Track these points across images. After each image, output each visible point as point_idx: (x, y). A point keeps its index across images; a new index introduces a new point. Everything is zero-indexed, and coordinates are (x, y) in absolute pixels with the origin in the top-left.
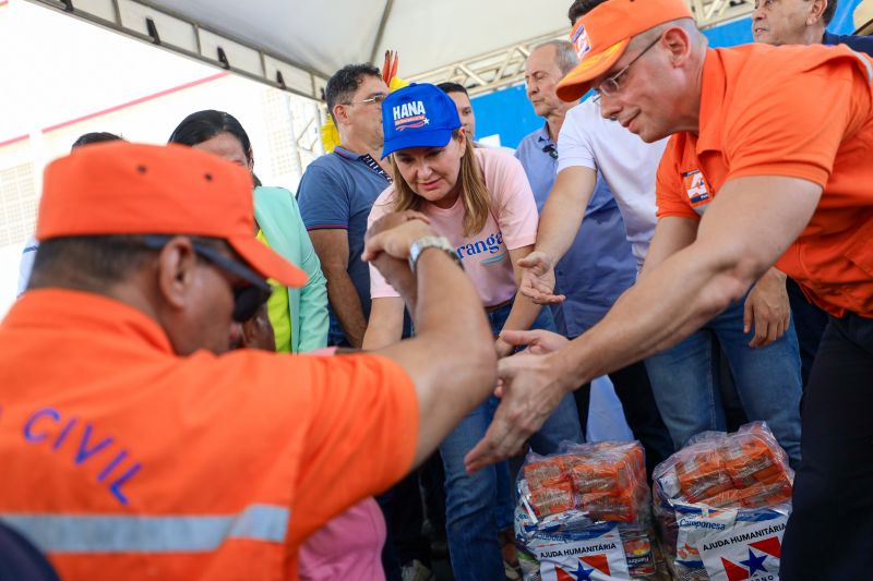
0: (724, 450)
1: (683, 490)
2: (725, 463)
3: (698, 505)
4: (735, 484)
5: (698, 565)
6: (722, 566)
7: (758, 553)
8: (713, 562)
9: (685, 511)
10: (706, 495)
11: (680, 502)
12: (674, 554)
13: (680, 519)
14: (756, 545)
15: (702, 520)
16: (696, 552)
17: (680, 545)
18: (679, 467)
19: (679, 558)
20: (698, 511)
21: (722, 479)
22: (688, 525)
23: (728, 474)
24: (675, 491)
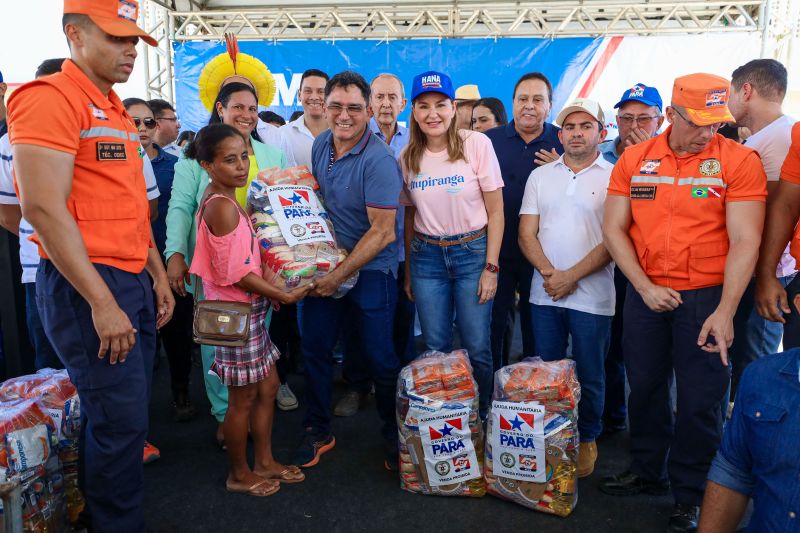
0: (441, 366)
1: (416, 387)
2: (442, 376)
3: (421, 397)
4: (445, 388)
5: (417, 429)
6: (428, 430)
7: (449, 426)
8: (424, 428)
9: (415, 399)
10: (428, 392)
11: (413, 394)
12: (404, 419)
13: (411, 403)
14: (449, 422)
15: (423, 405)
16: (416, 421)
17: (408, 417)
18: (415, 372)
19: (406, 423)
20: (422, 400)
21: (439, 384)
22: (416, 406)
23: (443, 382)
24: (412, 387)
